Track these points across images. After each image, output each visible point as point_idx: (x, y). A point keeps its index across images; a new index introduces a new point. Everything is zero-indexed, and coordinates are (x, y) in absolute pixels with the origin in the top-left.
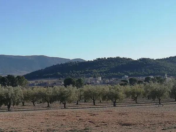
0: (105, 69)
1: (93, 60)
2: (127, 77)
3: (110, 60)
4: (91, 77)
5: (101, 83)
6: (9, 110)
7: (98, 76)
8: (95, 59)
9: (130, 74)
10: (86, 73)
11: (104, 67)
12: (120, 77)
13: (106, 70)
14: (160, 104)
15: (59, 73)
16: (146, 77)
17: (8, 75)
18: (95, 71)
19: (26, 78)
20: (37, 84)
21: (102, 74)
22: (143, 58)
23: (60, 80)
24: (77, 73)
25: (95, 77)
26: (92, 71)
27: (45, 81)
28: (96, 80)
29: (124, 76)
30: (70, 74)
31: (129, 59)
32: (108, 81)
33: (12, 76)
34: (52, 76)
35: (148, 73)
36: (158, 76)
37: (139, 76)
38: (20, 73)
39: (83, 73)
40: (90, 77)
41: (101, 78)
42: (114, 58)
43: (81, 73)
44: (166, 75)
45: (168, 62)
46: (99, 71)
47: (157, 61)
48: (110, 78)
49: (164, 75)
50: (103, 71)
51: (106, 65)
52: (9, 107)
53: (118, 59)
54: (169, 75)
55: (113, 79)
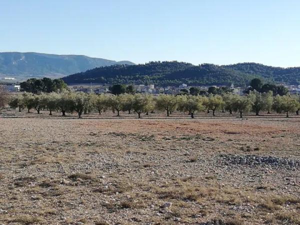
0: (159, 75)
1: (144, 64)
2: (186, 85)
3: (166, 64)
4: (142, 84)
5: (153, 92)
6: (80, 118)
7: (151, 83)
8: (148, 62)
9: (190, 82)
10: (137, 79)
11: (158, 72)
12: (178, 86)
13: (161, 76)
14: (241, 117)
15: (103, 78)
16: (210, 87)
17: (44, 78)
18: (146, 76)
19: (65, 82)
20: (76, 90)
21: (155, 81)
22: (206, 64)
23: (104, 87)
24: (125, 79)
25: (146, 84)
26: (143, 77)
27: (85, 86)
28: (148, 88)
29: (181, 84)
30: (117, 80)
31: (188, 64)
32: (162, 89)
33: (48, 79)
34: (93, 81)
35: (211, 82)
36: (225, 86)
37: (200, 85)
38: (54, 75)
39: (133, 80)
40: (140, 84)
41: (153, 86)
42: (171, 62)
43: (130, 79)
44: (232, 86)
45: (235, 69)
46: (152, 78)
47: (223, 68)
48: (164, 86)
49: (230, 85)
50: (156, 77)
51: (161, 71)
52: (80, 114)
53: (175, 64)
54: (236, 86)
55: (169, 87)
